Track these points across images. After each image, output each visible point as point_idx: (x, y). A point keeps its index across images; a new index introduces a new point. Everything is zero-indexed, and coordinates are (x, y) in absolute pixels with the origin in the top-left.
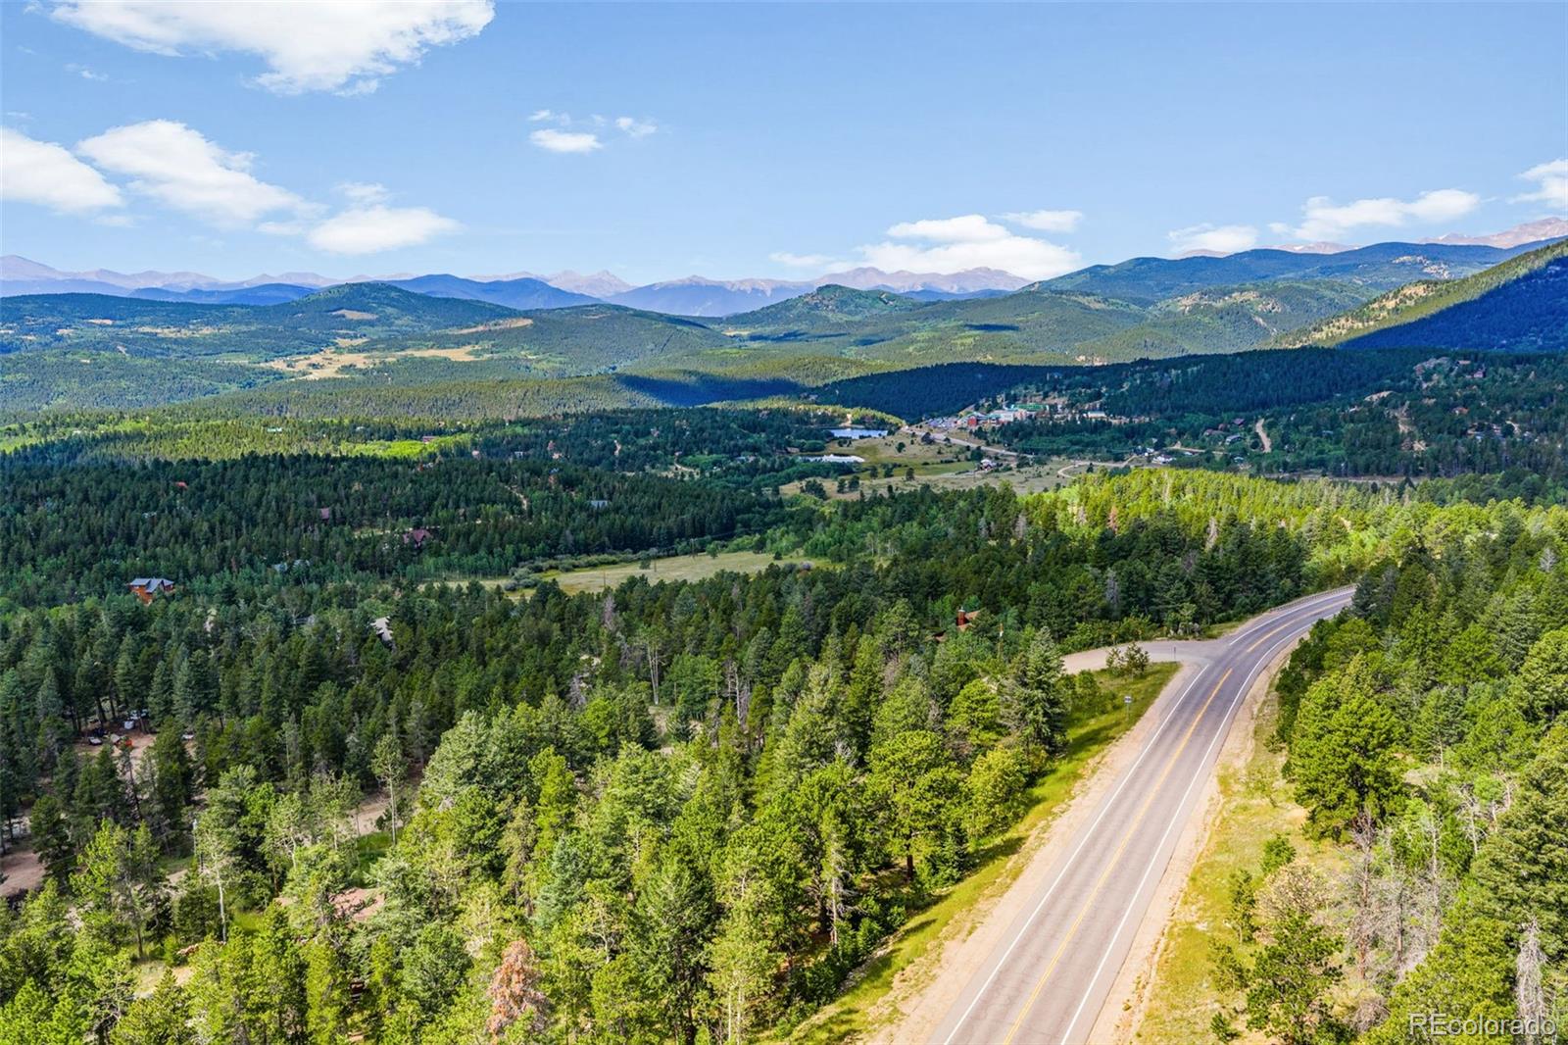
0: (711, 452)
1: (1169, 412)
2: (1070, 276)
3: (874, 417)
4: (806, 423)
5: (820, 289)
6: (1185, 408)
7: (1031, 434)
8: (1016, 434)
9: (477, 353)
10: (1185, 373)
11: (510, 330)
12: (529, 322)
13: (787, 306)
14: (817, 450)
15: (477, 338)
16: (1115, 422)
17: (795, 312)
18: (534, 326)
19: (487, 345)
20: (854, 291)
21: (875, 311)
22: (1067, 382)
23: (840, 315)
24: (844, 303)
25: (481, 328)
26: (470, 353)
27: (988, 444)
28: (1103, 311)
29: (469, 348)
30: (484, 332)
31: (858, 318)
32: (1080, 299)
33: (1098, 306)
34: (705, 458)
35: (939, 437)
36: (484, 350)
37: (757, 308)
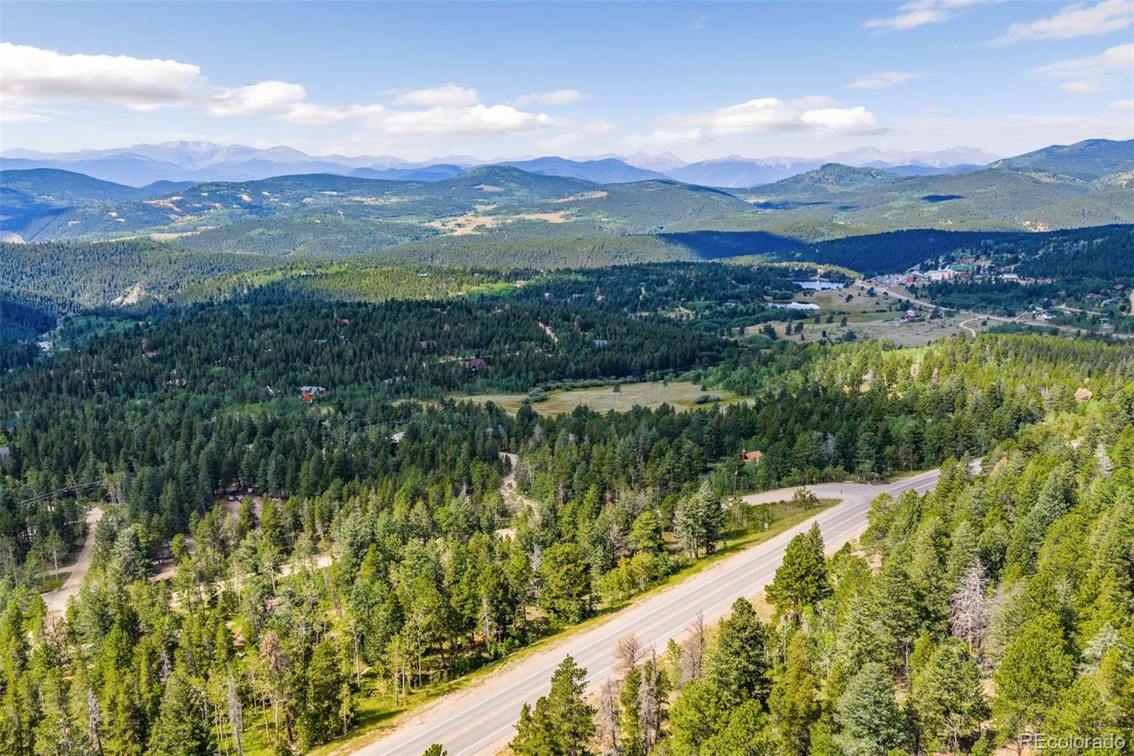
0: (706, 299)
1: (1070, 277)
2: (1030, 155)
3: (837, 272)
4: (786, 276)
5: (824, 167)
6: (1083, 273)
7: (951, 291)
8: (939, 291)
9: (567, 217)
10: (1090, 244)
11: (592, 200)
12: (604, 194)
13: (797, 179)
14: (786, 299)
15: (568, 206)
16: (1023, 282)
17: (802, 184)
18: (608, 197)
19: (574, 210)
20: (850, 168)
21: (865, 184)
22: (996, 247)
23: (837, 187)
24: (841, 177)
25: (571, 198)
26: (562, 217)
27: (917, 298)
28: (1052, 184)
29: (562, 213)
30: (573, 201)
31: (851, 189)
32: (1033, 175)
33: (1048, 180)
34: (701, 303)
35: (880, 290)
36: (572, 214)
37: (774, 181)
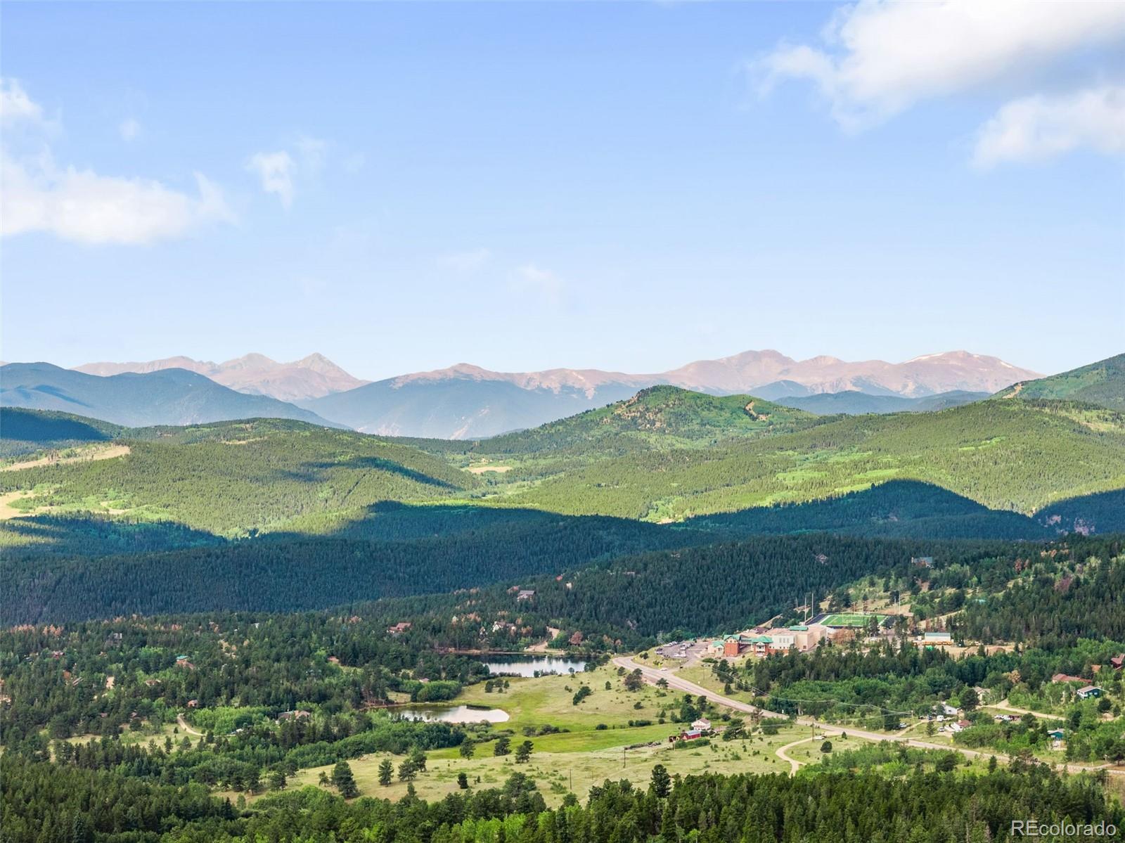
0: (246, 701)
1: (1052, 637)
2: (1077, 374)
4: (470, 646)
5: (643, 393)
6: (1080, 629)
7: (799, 676)
8: (775, 675)
9: (26, 504)
11: (91, 465)
12: (123, 451)
13: (585, 421)
14: (440, 699)
15: (33, 478)
16: (955, 652)
17: (597, 432)
18: (130, 459)
19: (46, 490)
20: (699, 396)
21: (732, 432)
22: (935, 574)
23: (670, 439)
24: (682, 418)
25: (44, 461)
26: (14, 505)
27: (728, 691)
28: (1111, 436)
29: (16, 496)
30: (46, 469)
31: (701, 444)
32: (1074, 415)
33: (1104, 427)
34: (229, 711)
35: (651, 674)
36: (39, 500)
37: (534, 425)
